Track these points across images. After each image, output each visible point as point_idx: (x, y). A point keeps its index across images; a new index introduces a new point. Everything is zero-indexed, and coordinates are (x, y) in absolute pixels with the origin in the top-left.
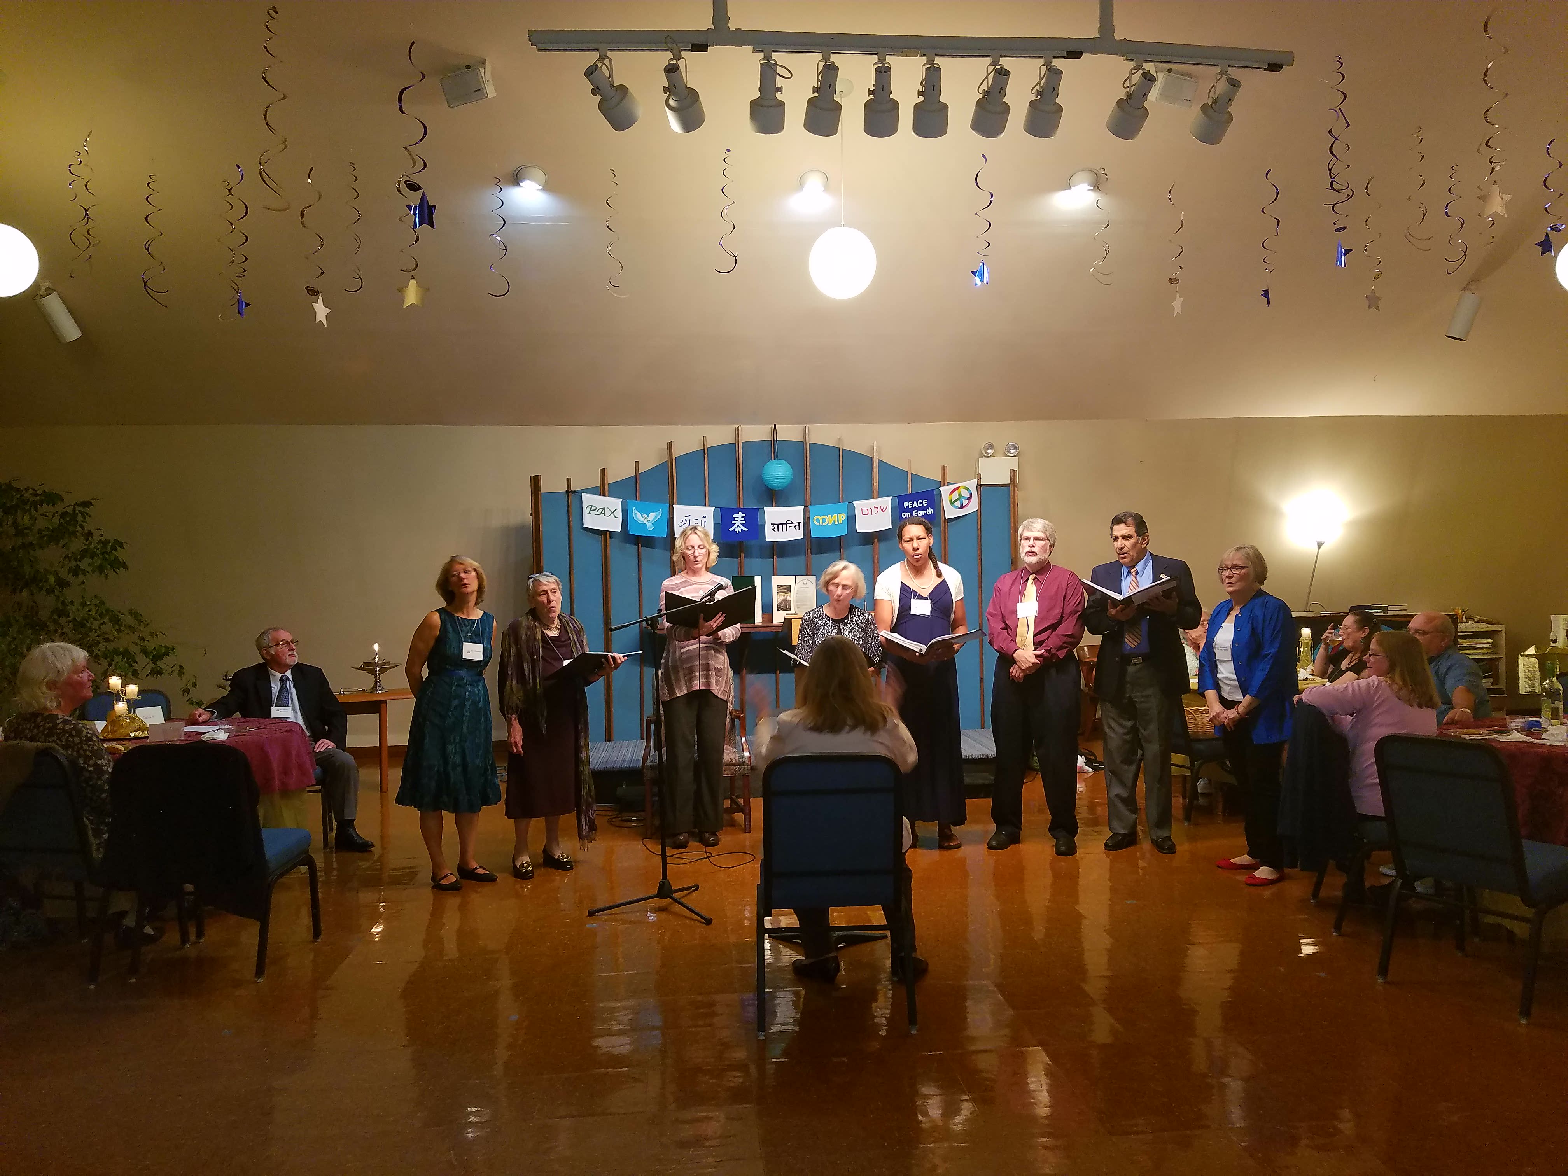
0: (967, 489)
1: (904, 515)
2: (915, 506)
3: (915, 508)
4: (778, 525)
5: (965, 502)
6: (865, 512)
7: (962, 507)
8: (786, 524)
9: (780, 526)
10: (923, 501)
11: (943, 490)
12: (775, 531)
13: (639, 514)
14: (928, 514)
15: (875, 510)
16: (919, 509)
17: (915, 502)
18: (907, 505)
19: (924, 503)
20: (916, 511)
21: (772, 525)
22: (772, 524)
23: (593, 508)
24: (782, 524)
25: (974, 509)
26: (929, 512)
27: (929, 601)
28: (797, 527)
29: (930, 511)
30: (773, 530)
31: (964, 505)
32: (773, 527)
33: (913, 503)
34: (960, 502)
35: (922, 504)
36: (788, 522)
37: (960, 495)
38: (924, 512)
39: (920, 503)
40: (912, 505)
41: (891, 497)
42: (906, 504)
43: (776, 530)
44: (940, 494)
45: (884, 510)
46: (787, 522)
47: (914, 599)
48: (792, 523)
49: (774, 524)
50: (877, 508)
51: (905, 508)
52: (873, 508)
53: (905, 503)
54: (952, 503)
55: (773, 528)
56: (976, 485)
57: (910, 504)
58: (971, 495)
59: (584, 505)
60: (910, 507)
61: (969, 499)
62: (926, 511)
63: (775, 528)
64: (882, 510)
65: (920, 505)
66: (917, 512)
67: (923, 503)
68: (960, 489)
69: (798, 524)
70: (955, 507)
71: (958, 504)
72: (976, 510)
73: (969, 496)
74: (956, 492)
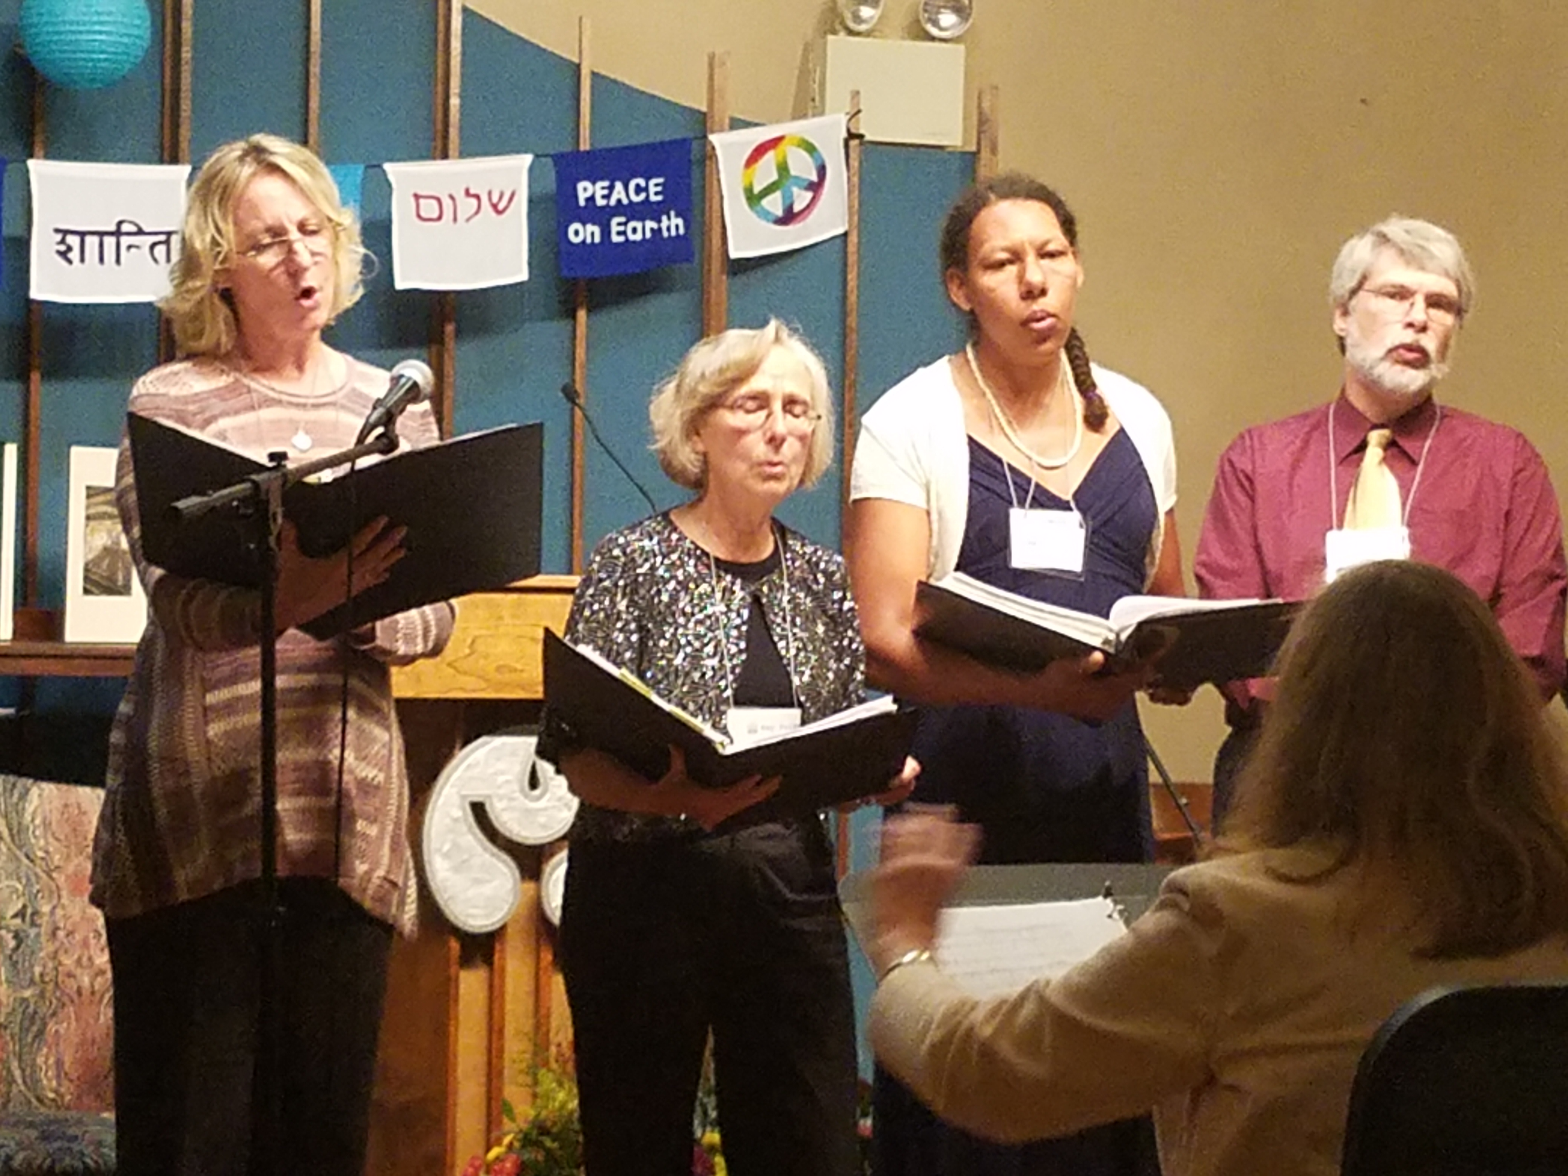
0: (811, 149)
1: (577, 233)
2: (619, 201)
3: (619, 208)
4: (82, 235)
5: (801, 199)
6: (429, 208)
7: (789, 217)
8: (117, 233)
9: (92, 242)
10: (647, 180)
11: (722, 145)
12: (70, 262)
14: (665, 234)
15: (468, 206)
16: (632, 212)
17: (619, 186)
18: (588, 194)
19: (652, 189)
20: (622, 219)
21: (59, 237)
22: (57, 231)
24: (101, 234)
25: (835, 226)
26: (669, 229)
27: (1076, 516)
28: (160, 250)
29: (673, 224)
30: (64, 254)
31: (797, 208)
32: (63, 241)
33: (611, 188)
34: (784, 197)
35: (643, 196)
36: (125, 228)
37: (783, 168)
38: (650, 224)
39: (639, 190)
40: (607, 197)
41: (528, 158)
42: (584, 190)
43: (74, 255)
44: (713, 156)
45: (501, 207)
46: (120, 223)
47: (1022, 504)
48: (140, 232)
49: (66, 232)
50: (477, 197)
51: (582, 203)
52: (460, 196)
53: (581, 186)
54: (753, 198)
55: (63, 248)
56: (844, 134)
57: (599, 189)
58: (822, 171)
60: (600, 202)
61: (815, 187)
62: (659, 221)
63: (70, 249)
64: (495, 207)
65: (636, 199)
66: (625, 224)
67: (646, 189)
68: (783, 146)
69: (163, 238)
70: (765, 215)
71: (774, 204)
72: (840, 231)
73: (814, 178)
74: (770, 157)
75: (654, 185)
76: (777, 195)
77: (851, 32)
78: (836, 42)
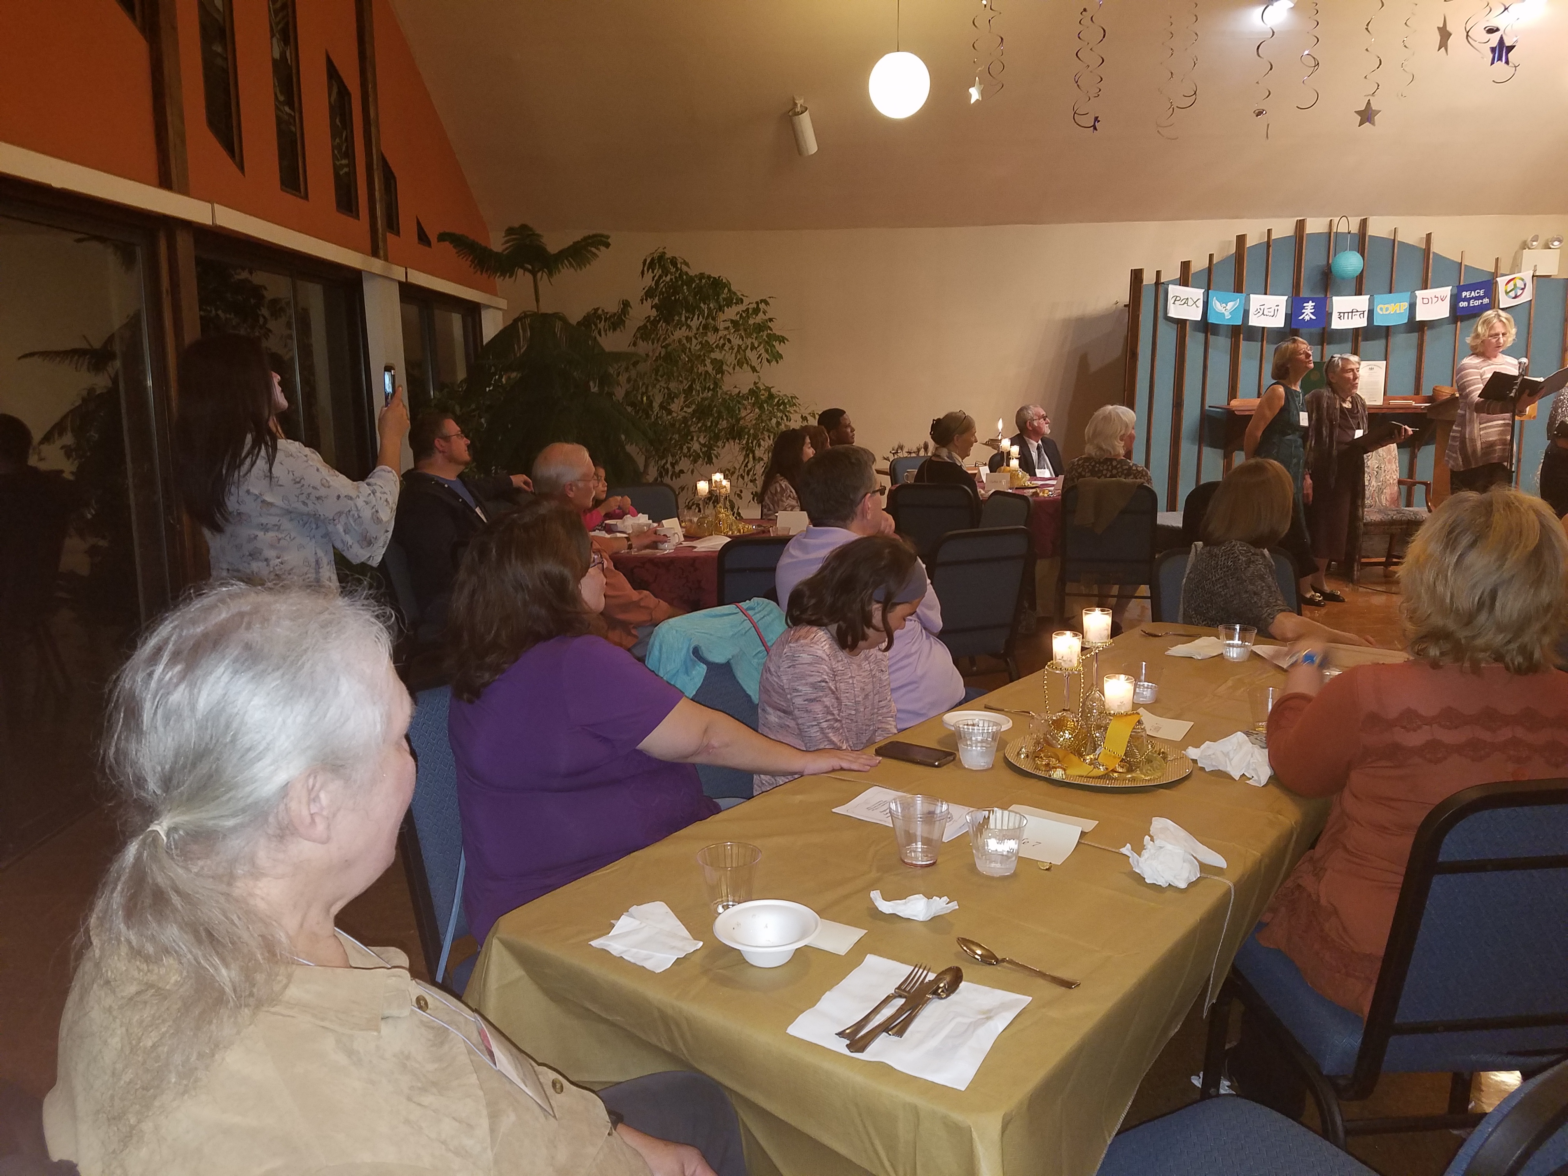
0: (1523, 280)
1: (1462, 304)
2: (1472, 296)
4: (1344, 313)
5: (1519, 292)
6: (1426, 301)
7: (1516, 297)
10: (1480, 290)
11: (1500, 281)
13: (1218, 303)
14: (1484, 303)
15: (1435, 299)
16: (1476, 298)
17: (1472, 293)
18: (1464, 295)
20: (1473, 300)
22: (1338, 313)
23: (1178, 299)
24: (1348, 313)
29: (1486, 300)
30: (1339, 318)
31: (1518, 294)
34: (1515, 292)
35: (1479, 295)
37: (1515, 285)
38: (1480, 301)
39: (1477, 293)
40: (1469, 295)
41: (1449, 288)
44: (1497, 284)
45: (1443, 299)
46: (1353, 310)
48: (1357, 312)
50: (1437, 297)
51: (1462, 297)
53: (1462, 293)
54: (1507, 293)
56: (1532, 276)
58: (1525, 285)
59: (1170, 296)
61: (1523, 289)
62: (1483, 300)
63: (1341, 316)
68: (1515, 280)
69: (1362, 313)
70: (1509, 297)
71: (1512, 294)
72: (1529, 299)
73: (1523, 287)
74: (1512, 282)
75: (1482, 292)
76: (1513, 292)
77: (1529, 249)
78: (1526, 251)
